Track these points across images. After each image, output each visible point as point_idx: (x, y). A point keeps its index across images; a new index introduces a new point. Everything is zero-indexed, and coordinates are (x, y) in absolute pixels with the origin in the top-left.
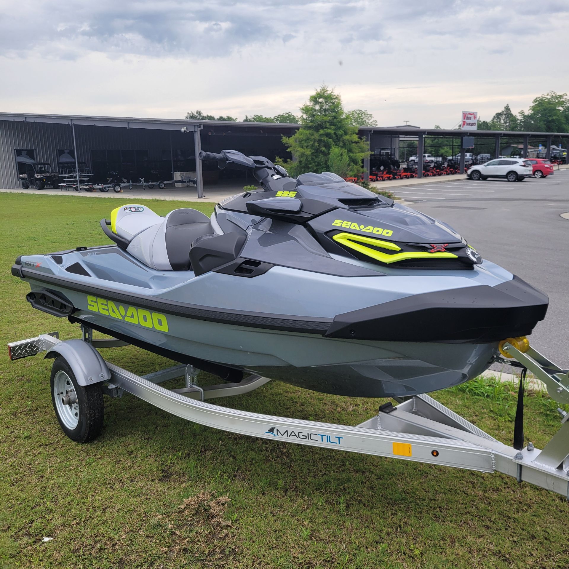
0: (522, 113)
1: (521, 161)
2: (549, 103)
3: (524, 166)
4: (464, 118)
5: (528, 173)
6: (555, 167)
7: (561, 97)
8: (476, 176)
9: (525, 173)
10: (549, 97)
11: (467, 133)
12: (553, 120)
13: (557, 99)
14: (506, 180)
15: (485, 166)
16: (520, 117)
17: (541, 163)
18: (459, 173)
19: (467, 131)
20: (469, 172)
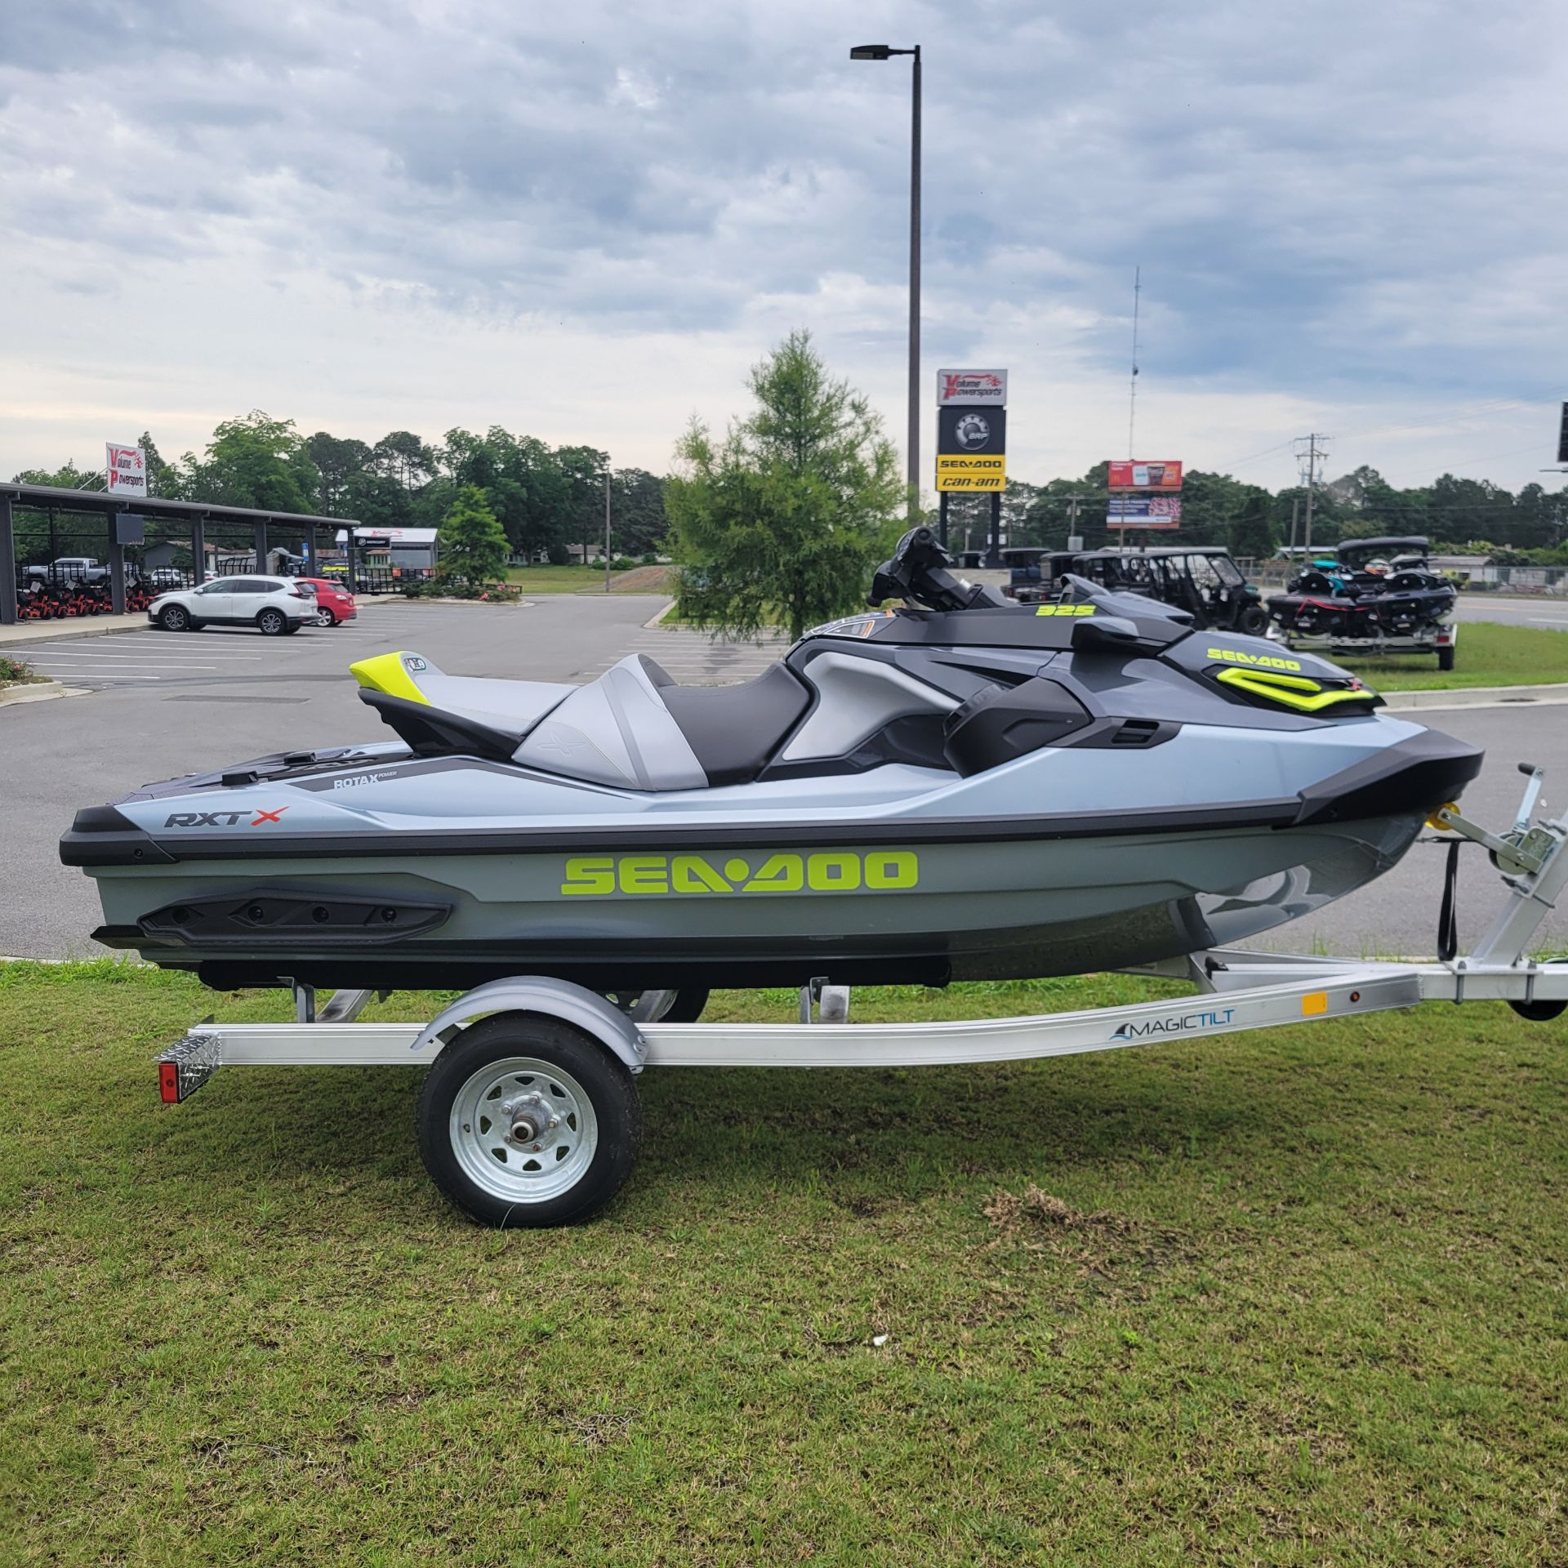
0: (189, 459)
1: (289, 582)
2: (256, 440)
3: (299, 596)
4: (113, 464)
5: (309, 614)
6: (360, 601)
7: (281, 427)
8: (175, 619)
9: (303, 614)
10: (254, 425)
11: (124, 503)
12: (269, 482)
13: (274, 432)
14: (258, 630)
15: (200, 594)
16: (186, 471)
17: (327, 590)
18: (108, 612)
19: (125, 499)
20: (155, 608)
